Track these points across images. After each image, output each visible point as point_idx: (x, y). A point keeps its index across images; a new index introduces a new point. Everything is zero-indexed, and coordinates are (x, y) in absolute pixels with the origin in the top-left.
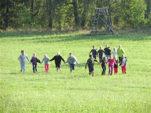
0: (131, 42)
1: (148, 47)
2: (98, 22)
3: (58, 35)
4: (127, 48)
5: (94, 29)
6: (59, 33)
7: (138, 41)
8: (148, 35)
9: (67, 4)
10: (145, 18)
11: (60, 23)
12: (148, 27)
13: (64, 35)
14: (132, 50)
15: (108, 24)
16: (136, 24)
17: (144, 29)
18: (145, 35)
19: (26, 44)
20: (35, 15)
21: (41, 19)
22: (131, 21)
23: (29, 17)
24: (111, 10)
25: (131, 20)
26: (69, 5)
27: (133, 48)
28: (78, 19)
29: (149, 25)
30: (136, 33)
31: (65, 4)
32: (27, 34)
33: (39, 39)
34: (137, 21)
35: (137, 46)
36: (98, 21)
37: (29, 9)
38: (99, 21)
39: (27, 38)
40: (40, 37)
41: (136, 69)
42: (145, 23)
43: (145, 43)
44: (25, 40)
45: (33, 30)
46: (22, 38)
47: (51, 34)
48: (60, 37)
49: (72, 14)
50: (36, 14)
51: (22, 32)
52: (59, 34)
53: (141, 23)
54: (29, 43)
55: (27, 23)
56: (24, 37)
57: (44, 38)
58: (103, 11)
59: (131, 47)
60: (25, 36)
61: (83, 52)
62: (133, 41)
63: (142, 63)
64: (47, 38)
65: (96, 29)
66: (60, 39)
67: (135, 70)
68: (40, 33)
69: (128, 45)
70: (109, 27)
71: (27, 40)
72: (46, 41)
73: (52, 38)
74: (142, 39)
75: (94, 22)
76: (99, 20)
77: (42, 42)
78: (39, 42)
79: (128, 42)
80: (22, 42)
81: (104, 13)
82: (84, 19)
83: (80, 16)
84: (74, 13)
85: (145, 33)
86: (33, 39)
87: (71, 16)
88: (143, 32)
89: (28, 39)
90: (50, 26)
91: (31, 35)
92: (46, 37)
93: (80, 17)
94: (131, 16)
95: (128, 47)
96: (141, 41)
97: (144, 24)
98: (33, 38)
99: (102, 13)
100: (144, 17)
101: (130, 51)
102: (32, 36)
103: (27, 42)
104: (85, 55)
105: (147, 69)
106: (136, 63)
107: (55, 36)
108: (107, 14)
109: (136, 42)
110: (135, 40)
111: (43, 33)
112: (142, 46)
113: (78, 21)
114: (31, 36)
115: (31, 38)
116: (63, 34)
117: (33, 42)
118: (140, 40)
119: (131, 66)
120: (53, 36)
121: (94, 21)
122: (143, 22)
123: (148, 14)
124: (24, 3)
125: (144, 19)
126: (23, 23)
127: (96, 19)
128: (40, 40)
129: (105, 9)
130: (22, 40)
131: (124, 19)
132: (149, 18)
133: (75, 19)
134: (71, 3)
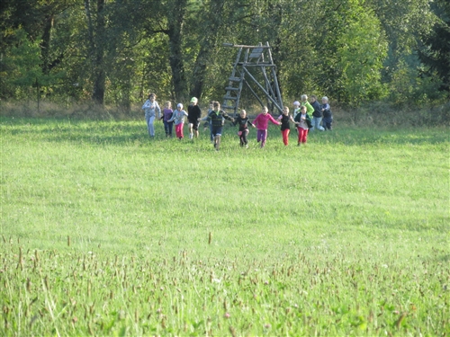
0: (339, 147)
1: (388, 163)
2: (241, 88)
3: (122, 123)
4: (325, 163)
5: (229, 108)
6: (123, 116)
7: (360, 145)
8: (390, 131)
9: (151, 32)
10: (382, 83)
11: (127, 87)
12: (391, 107)
13: (138, 123)
14: (340, 170)
15: (270, 94)
16: (353, 98)
17: (378, 112)
18: (382, 131)
19: (23, 143)
20: (54, 65)
21: (70, 79)
22: (339, 89)
23: (36, 69)
24: (281, 56)
25: (340, 85)
26: (158, 35)
27: (343, 163)
28: (182, 77)
29: (392, 103)
30: (353, 123)
31: (144, 33)
32: (28, 116)
33: (65, 131)
34: (359, 87)
35: (358, 158)
36: (241, 84)
37: (37, 44)
38: (245, 85)
39: (28, 127)
40: (67, 125)
41: (353, 218)
42: (380, 97)
43: (380, 151)
44: (22, 132)
45: (47, 106)
46: (14, 128)
47: (101, 119)
48: (127, 129)
49: (163, 62)
50: (57, 61)
51: (13, 110)
52: (123, 120)
53: (370, 96)
54: (33, 140)
55: (29, 85)
56: (19, 124)
57: (81, 130)
58: (257, 55)
59: (339, 162)
60: (22, 121)
61: (195, 170)
62: (344, 146)
63: (370, 205)
64: (88, 130)
65: (235, 109)
66: (128, 134)
67: (351, 221)
68: (66, 116)
69: (331, 156)
70: (273, 103)
71: (27, 132)
72: (84, 138)
73: (103, 129)
74: (372, 140)
75: (230, 88)
76: (244, 82)
77: (73, 139)
78: (64, 138)
79: (330, 148)
80: (13, 137)
81: (261, 60)
82: (202, 78)
83: (187, 68)
84: (171, 59)
85: (379, 125)
86: (45, 131)
87: (160, 68)
88: (375, 122)
89: (32, 131)
90: (99, 94)
91: (41, 120)
92: (85, 126)
93: (189, 72)
94: (341, 73)
95: (329, 160)
96: (368, 145)
97: (379, 100)
98: (45, 127)
99: (254, 60)
100: (379, 77)
101: (336, 171)
102: (44, 123)
103: (27, 138)
104: (202, 178)
105: (384, 219)
106: (352, 203)
107: (113, 123)
108: (270, 63)
109: (354, 149)
110: (350, 143)
111: (75, 117)
112: (371, 158)
113: (181, 84)
114: (40, 123)
115: (39, 128)
116: (137, 120)
117: (44, 139)
118: (365, 142)
119: (338, 210)
120: (105, 124)
121: (231, 83)
122: (377, 95)
123: (390, 71)
124: (20, 27)
125: (378, 84)
126: (16, 84)
127: (237, 79)
128: (67, 133)
129: (264, 48)
130: (14, 132)
131: (320, 81)
132: (393, 82)
133: (174, 77)
134: (163, 31)
